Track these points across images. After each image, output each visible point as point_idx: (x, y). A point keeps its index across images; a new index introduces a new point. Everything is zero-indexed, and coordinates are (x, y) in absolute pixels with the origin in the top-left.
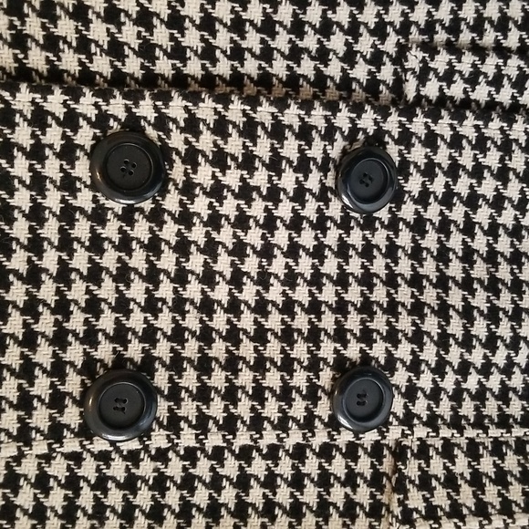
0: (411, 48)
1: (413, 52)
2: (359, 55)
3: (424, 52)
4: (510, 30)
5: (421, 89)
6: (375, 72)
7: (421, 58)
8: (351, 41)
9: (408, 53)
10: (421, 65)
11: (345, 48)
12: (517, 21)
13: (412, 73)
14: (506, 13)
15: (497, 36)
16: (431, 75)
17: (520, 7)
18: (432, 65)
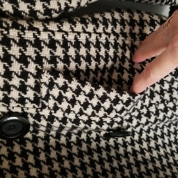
0: (44, 73)
1: (45, 74)
2: (13, 73)
3: (51, 75)
4: (92, 61)
5: (50, 91)
6: (24, 82)
7: (49, 78)
8: (7, 65)
9: (42, 75)
10: (50, 81)
11: (4, 70)
12: (94, 57)
13: (44, 85)
14: (89, 53)
15: (87, 64)
16: (55, 86)
17: (95, 51)
18: (55, 81)
